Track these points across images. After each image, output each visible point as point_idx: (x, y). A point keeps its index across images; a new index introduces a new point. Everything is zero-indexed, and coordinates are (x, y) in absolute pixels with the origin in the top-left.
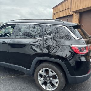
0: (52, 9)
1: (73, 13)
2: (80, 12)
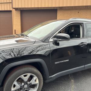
2: (21, 9)
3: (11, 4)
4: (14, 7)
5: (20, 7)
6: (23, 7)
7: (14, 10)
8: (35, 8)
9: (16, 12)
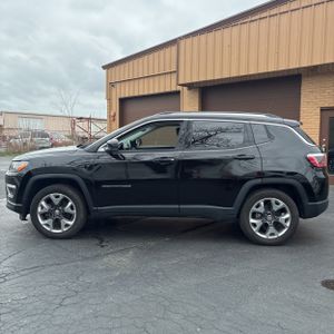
0: (104, 67)
1: (179, 88)
2: (201, 86)
7: (185, 88)
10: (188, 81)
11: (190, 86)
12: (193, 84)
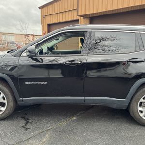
0: (39, 8)
1: (79, 18)
2: (91, 16)
3: (76, 11)
4: (80, 14)
5: (87, 13)
6: (91, 12)
7: (82, 18)
8: (108, 11)
9: (84, 20)
10: (83, 14)
11: (84, 17)
12: (86, 15)
